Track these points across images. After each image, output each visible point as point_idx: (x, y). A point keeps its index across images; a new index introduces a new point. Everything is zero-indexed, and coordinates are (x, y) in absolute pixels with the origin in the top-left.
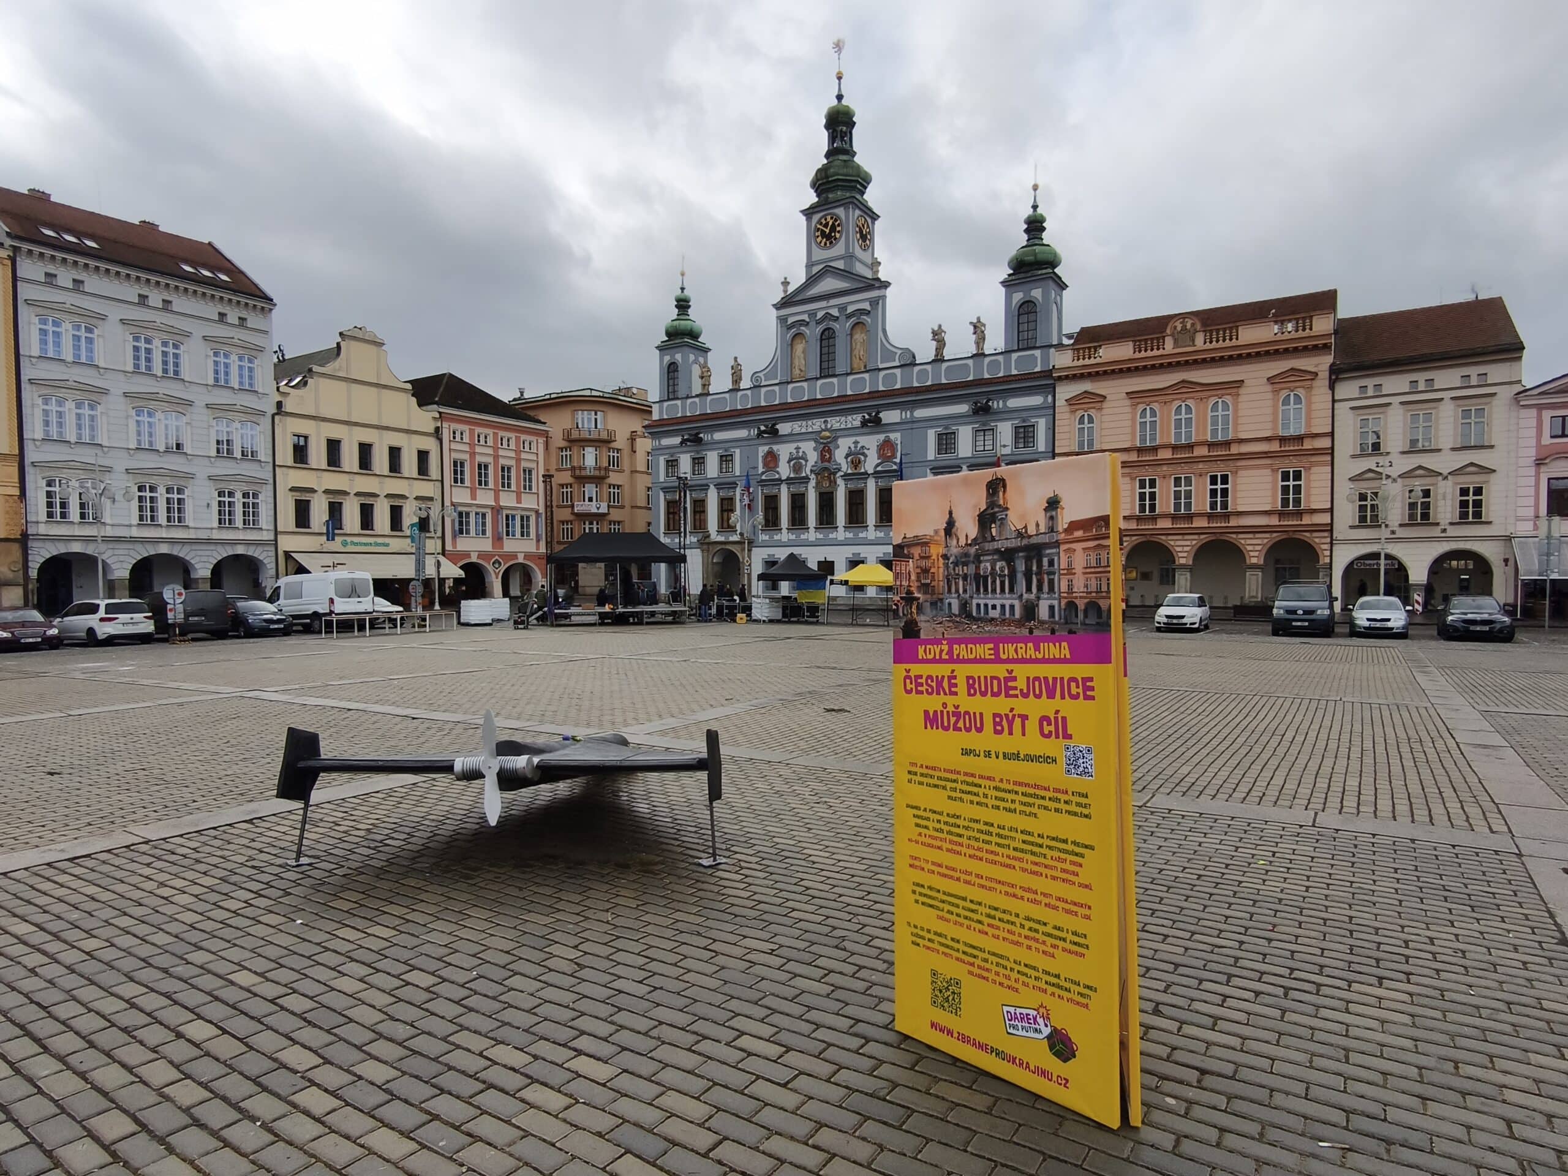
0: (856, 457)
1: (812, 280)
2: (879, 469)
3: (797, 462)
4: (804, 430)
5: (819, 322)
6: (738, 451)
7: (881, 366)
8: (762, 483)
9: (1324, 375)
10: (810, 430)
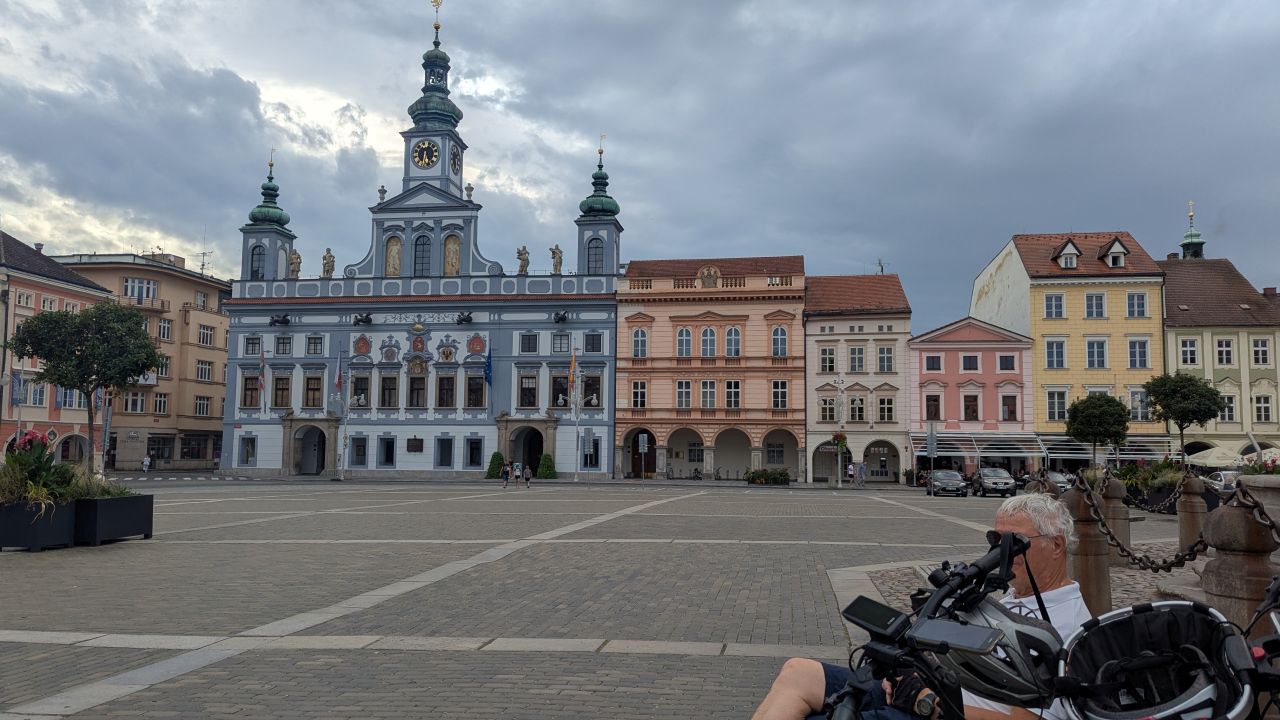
0: (447, 349)
1: (408, 193)
2: (469, 360)
3: (389, 349)
4: (397, 322)
5: (415, 230)
6: (328, 336)
7: (473, 274)
8: (353, 366)
9: (799, 317)
10: (404, 322)
